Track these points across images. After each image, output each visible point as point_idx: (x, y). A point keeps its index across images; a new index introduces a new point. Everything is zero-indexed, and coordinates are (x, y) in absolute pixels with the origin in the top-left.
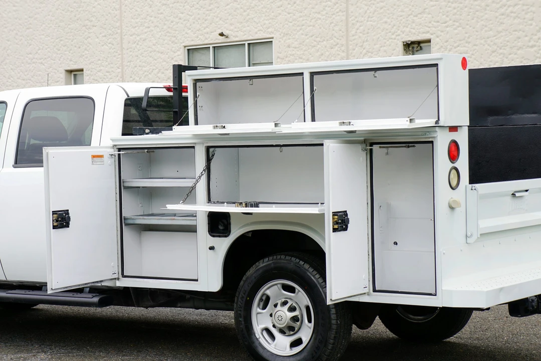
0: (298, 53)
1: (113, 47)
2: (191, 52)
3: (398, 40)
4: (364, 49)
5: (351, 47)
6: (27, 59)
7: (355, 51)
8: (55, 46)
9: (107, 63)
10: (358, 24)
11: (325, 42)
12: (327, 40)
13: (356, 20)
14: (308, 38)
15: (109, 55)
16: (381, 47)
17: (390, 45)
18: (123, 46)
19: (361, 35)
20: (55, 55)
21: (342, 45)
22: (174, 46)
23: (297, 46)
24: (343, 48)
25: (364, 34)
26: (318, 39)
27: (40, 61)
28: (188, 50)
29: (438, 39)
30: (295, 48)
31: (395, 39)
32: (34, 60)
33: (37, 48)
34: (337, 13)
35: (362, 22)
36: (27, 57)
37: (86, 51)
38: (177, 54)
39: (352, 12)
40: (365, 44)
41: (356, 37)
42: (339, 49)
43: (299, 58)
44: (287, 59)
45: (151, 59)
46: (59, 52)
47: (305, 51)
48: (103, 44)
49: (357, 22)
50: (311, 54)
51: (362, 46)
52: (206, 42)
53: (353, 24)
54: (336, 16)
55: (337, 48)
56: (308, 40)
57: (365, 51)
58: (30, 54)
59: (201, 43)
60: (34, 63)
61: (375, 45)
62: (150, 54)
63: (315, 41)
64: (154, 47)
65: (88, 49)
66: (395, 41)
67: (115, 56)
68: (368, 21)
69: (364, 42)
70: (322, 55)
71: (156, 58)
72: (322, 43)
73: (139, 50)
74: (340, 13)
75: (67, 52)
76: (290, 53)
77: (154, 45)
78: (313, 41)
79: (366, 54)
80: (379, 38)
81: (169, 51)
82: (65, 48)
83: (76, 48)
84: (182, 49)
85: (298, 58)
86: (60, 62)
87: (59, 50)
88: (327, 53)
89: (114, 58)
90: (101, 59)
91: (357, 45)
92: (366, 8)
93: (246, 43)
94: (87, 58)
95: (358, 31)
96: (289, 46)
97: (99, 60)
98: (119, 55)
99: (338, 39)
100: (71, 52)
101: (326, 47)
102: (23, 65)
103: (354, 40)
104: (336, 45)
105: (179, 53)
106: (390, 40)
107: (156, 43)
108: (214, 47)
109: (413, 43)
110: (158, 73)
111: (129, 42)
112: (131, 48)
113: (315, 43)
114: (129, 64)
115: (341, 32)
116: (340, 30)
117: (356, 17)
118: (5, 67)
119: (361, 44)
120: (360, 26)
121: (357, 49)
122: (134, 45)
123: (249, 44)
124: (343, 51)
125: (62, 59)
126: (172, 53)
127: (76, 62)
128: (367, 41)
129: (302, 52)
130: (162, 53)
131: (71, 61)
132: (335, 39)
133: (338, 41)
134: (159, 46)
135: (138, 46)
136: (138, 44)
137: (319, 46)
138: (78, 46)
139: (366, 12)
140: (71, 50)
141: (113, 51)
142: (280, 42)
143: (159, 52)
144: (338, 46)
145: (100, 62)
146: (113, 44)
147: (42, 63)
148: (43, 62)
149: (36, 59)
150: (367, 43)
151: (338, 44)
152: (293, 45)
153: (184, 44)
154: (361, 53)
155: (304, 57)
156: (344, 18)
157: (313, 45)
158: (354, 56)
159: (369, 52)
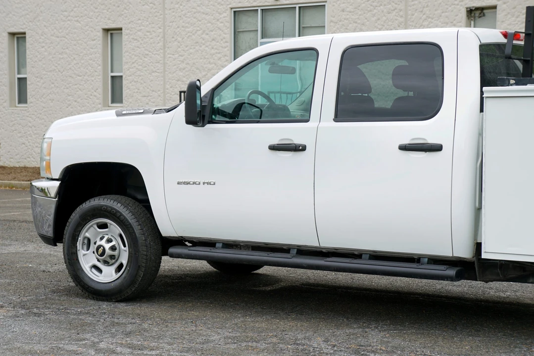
0: (353, 17)
1: (155, 7)
2: (237, 14)
3: (461, 5)
4: (424, 14)
5: (410, 12)
6: (62, 16)
7: (414, 16)
8: (92, 4)
9: (148, 23)
11: (381, 7)
12: (385, 5)
14: (364, 3)
15: (151, 15)
16: (443, 13)
17: (452, 11)
18: (166, 6)
20: (92, 14)
21: (401, 10)
22: (220, 8)
23: (352, 10)
24: (401, 13)
26: (375, 4)
27: (76, 19)
28: (235, 12)
29: (505, 6)
30: (350, 12)
31: (458, 5)
32: (69, 18)
33: (73, 6)
36: (62, 14)
37: (125, 10)
38: (223, 16)
40: (425, 9)
41: (416, 2)
42: (397, 14)
43: (354, 22)
44: (341, 23)
45: (195, 20)
46: (96, 10)
47: (360, 15)
48: (144, 3)
50: (366, 19)
51: (422, 11)
52: (255, 4)
55: (394, 13)
56: (363, 5)
57: (425, 16)
58: (66, 11)
59: (249, 5)
60: (69, 20)
61: (436, 10)
62: (195, 15)
63: (371, 5)
64: (198, 8)
65: (127, 8)
66: (458, 6)
67: (156, 16)
69: (424, 7)
70: (379, 19)
71: (200, 19)
72: (379, 8)
73: (182, 11)
75: (105, 11)
76: (344, 17)
77: (198, 6)
78: (369, 6)
79: (426, 19)
80: (440, 4)
81: (214, 12)
82: (103, 7)
83: (114, 7)
84: (228, 12)
85: (352, 22)
86: (97, 20)
87: (96, 9)
88: (384, 18)
89: (156, 18)
90: (141, 18)
91: (417, 10)
93: (297, 6)
94: (126, 17)
96: (343, 11)
97: (139, 19)
98: (161, 15)
99: (396, 4)
100: (110, 10)
101: (383, 12)
102: (57, 22)
103: (413, 5)
104: (394, 10)
105: (225, 15)
106: (453, 6)
107: (201, 4)
108: (262, 10)
109: (477, 9)
110: (202, 34)
111: (172, 3)
112: (174, 9)
113: (372, 7)
114: (171, 24)
118: (38, 24)
119: (421, 10)
121: (416, 14)
122: (177, 6)
123: (300, 7)
124: (402, 17)
125: (99, 18)
126: (217, 14)
127: (115, 21)
128: (427, 6)
129: (357, 17)
130: (207, 14)
131: (109, 19)
132: (393, 4)
133: (397, 5)
134: (204, 7)
135: (181, 7)
136: (181, 5)
137: (375, 11)
138: (117, 5)
140: (109, 9)
141: (154, 11)
142: (333, 6)
143: (203, 13)
144: (396, 11)
145: (140, 21)
146: (154, 4)
147: (77, 21)
148: (79, 20)
149: (72, 16)
150: (427, 8)
151: (396, 9)
152: (348, 9)
153: (231, 6)
154: (421, 18)
155: (359, 21)
157: (369, 9)
158: (413, 21)
159: (429, 18)
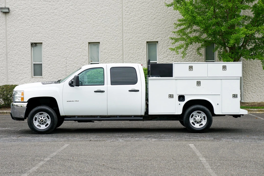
3: (29, 42)
4: (14, 44)
5: (8, 43)
7: (10, 45)
10: (11, 35)
13: (10, 33)
16: (21, 44)
17: (25, 44)
19: (12, 39)
21: (4, 42)
24: (4, 43)
25: (14, 39)
29: (45, 43)
31: (27, 41)
34: (2, 29)
35: (13, 34)
39: (8, 30)
41: (10, 39)
49: (11, 34)
51: (13, 43)
53: (9, 34)
54: (1, 31)
61: (19, 43)
66: (28, 42)
68: (15, 34)
69: (14, 41)
74: (3, 30)
80: (20, 40)
91: (11, 42)
92: (15, 29)
95: (11, 37)
103: (9, 40)
104: (1, 42)
106: (25, 42)
109: (35, 43)
115: (3, 37)
116: (3, 36)
117: (10, 32)
119: (13, 42)
120: (12, 35)
124: (5, 44)
128: (15, 41)
133: (2, 40)
139: (15, 31)
144: (2, 42)
154: (13, 45)
156: (5, 32)
158: (9, 46)
159: (16, 45)
